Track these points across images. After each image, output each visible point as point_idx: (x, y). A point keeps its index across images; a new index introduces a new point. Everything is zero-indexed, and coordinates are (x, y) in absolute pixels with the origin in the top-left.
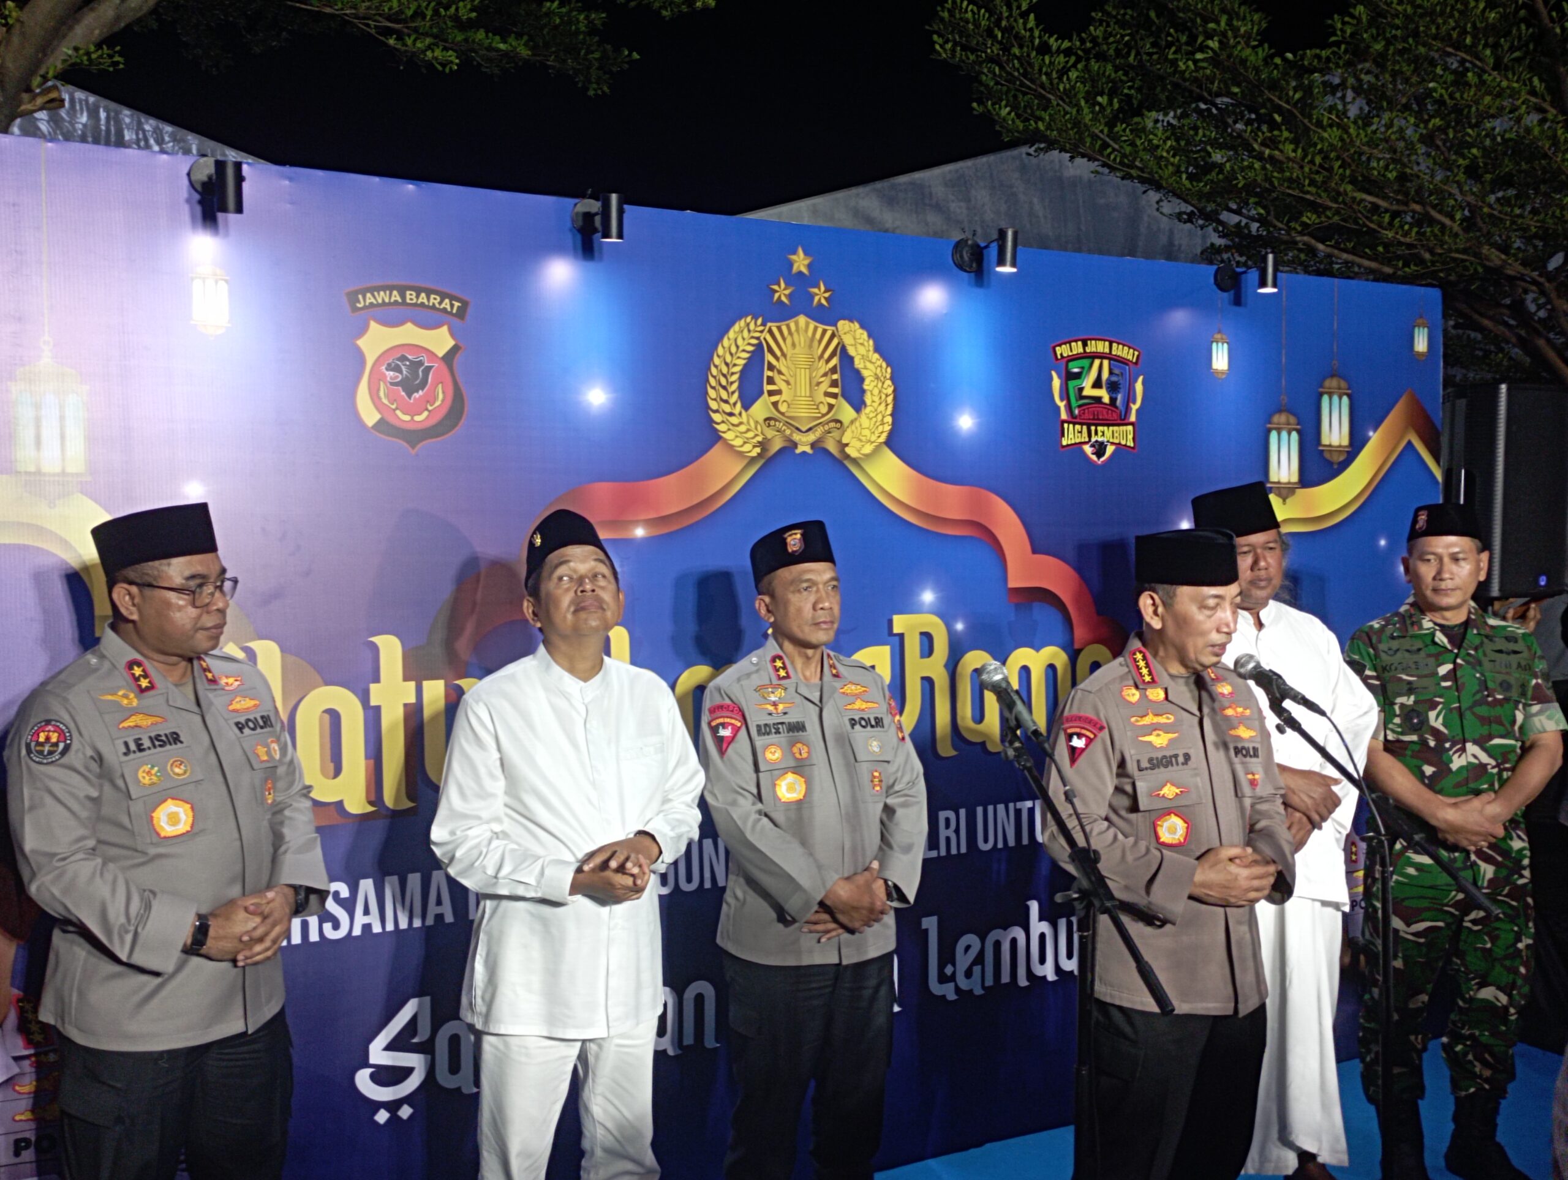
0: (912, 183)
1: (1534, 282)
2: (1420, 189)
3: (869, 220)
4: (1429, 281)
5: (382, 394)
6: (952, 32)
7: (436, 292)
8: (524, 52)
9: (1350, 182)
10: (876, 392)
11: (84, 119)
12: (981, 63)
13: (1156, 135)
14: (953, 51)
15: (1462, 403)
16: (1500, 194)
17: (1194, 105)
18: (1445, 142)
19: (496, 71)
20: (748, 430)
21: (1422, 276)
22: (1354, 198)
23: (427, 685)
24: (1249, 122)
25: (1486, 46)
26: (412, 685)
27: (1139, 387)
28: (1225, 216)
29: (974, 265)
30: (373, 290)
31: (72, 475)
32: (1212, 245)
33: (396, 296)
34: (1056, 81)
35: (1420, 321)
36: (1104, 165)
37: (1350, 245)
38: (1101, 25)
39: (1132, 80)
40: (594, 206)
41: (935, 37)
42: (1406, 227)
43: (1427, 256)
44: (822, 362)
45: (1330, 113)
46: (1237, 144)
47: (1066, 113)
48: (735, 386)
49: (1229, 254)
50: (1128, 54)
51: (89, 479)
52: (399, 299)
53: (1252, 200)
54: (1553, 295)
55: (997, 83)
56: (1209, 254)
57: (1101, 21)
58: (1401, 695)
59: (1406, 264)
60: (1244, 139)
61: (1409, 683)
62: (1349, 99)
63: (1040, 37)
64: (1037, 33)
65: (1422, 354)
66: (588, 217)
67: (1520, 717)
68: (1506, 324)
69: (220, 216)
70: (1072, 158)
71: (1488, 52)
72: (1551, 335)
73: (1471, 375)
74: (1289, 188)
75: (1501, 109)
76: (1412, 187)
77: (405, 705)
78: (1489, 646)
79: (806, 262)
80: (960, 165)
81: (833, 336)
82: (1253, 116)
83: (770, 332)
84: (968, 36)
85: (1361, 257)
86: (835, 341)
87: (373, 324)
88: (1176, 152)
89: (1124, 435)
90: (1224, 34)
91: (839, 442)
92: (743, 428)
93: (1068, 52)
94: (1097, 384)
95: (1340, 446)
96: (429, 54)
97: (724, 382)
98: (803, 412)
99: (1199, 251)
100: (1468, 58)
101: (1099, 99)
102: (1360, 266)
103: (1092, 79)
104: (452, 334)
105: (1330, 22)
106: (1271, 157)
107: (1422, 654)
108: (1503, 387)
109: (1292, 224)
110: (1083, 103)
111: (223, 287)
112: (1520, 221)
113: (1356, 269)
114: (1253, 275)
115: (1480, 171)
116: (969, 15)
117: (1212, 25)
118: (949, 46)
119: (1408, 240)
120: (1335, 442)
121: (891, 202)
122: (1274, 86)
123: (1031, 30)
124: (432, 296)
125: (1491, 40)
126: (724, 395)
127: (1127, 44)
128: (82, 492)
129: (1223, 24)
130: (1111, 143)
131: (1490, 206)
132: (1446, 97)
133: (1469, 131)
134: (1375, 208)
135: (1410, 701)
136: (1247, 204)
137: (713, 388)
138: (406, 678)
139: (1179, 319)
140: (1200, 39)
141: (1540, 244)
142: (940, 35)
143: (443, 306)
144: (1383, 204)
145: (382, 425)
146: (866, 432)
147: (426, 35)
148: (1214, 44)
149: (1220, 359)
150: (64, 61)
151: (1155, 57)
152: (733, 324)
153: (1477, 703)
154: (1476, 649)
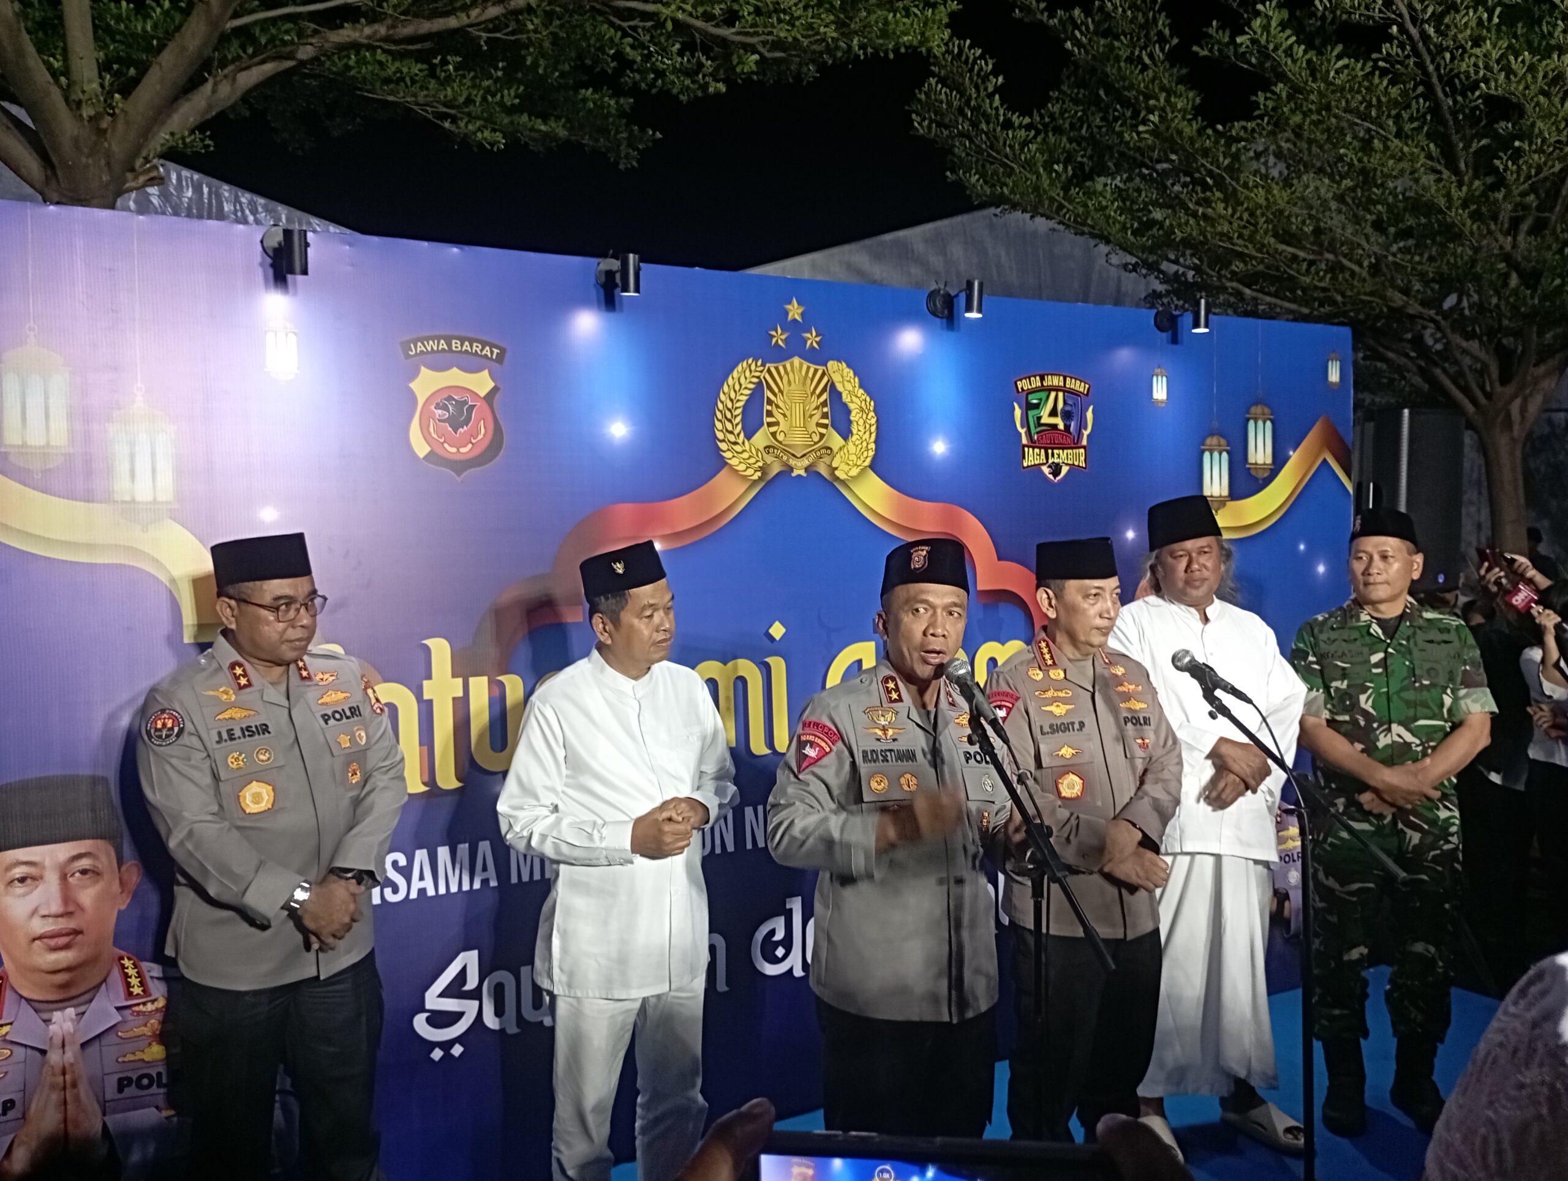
0: (896, 242)
1: (1432, 320)
2: (1333, 240)
3: (860, 272)
4: (1342, 319)
5: (431, 430)
6: (929, 112)
7: (478, 341)
8: (562, 133)
9: (1273, 236)
10: (861, 422)
11: (189, 193)
12: (953, 138)
13: (1105, 197)
14: (929, 127)
15: (1370, 426)
16: (1401, 244)
17: (1137, 171)
18: (1353, 199)
19: (541, 149)
20: (750, 457)
21: (1336, 315)
22: (1276, 250)
23: (472, 680)
24: (1185, 185)
25: (1389, 116)
26: (460, 680)
27: (1089, 415)
28: (1165, 266)
29: (946, 312)
30: (422, 340)
31: (163, 503)
32: (1154, 291)
33: (443, 345)
34: (1018, 152)
35: (1333, 355)
36: (1060, 223)
37: (1273, 289)
38: (1057, 102)
39: (1085, 150)
40: (614, 264)
41: (914, 116)
42: (1321, 274)
43: (1339, 298)
44: (814, 397)
45: (1255, 175)
46: (1174, 204)
47: (1027, 179)
48: (739, 419)
49: (1169, 299)
50: (1081, 127)
51: (177, 506)
52: (445, 347)
53: (1188, 252)
54: (1448, 331)
55: (968, 155)
56: (1153, 297)
57: (1057, 100)
58: (1335, 680)
59: (1321, 305)
60: (1180, 199)
61: (1344, 669)
62: (1271, 163)
63: (1004, 115)
64: (1001, 111)
65: (1335, 384)
66: (610, 274)
67: (1448, 700)
68: (1407, 356)
69: (289, 277)
70: (1032, 217)
71: (1390, 122)
72: (1447, 365)
73: (1378, 400)
74: (1220, 240)
75: (1402, 172)
76: (1325, 239)
77: (454, 699)
78: (1420, 636)
79: (800, 311)
80: (939, 224)
81: (823, 374)
82: (1188, 179)
83: (769, 371)
84: (942, 115)
85: (1282, 299)
86: (825, 379)
87: (423, 369)
88: (1122, 210)
89: (1077, 457)
90: (1163, 109)
91: (830, 466)
92: (746, 455)
93: (1028, 127)
94: (1053, 413)
95: (1265, 464)
96: (479, 135)
97: (729, 415)
98: (797, 439)
99: (1143, 296)
100: (1374, 128)
101: (1056, 167)
102: (1281, 308)
103: (1049, 151)
104: (493, 378)
105: (1254, 98)
106: (1204, 215)
107: (1358, 643)
108: (1406, 412)
109: (1223, 272)
110: (1041, 170)
111: (293, 339)
112: (1419, 268)
113: (1278, 310)
114: (1188, 318)
115: (1385, 225)
116: (943, 97)
117: (1152, 102)
118: (926, 123)
119: (1322, 285)
120: (1260, 461)
121: (877, 257)
122: (1205, 153)
123: (997, 109)
124: (475, 344)
125: (1393, 112)
126: (729, 427)
127: (1080, 119)
128: (171, 518)
129: (1162, 100)
130: (1066, 204)
131: (1394, 255)
132: (1356, 162)
133: (1375, 190)
134: (1295, 258)
135: (1344, 685)
136: (1183, 255)
137: (720, 421)
138: (454, 676)
139: (1124, 356)
140: (1143, 114)
141: (1437, 287)
142: (918, 114)
143: (484, 352)
144: (1302, 254)
145: (431, 456)
146: (853, 457)
147: (478, 118)
148: (1154, 118)
149: (1160, 391)
150: (162, 145)
151: (1104, 130)
152: (736, 365)
153: (1403, 689)
154: (1408, 640)
